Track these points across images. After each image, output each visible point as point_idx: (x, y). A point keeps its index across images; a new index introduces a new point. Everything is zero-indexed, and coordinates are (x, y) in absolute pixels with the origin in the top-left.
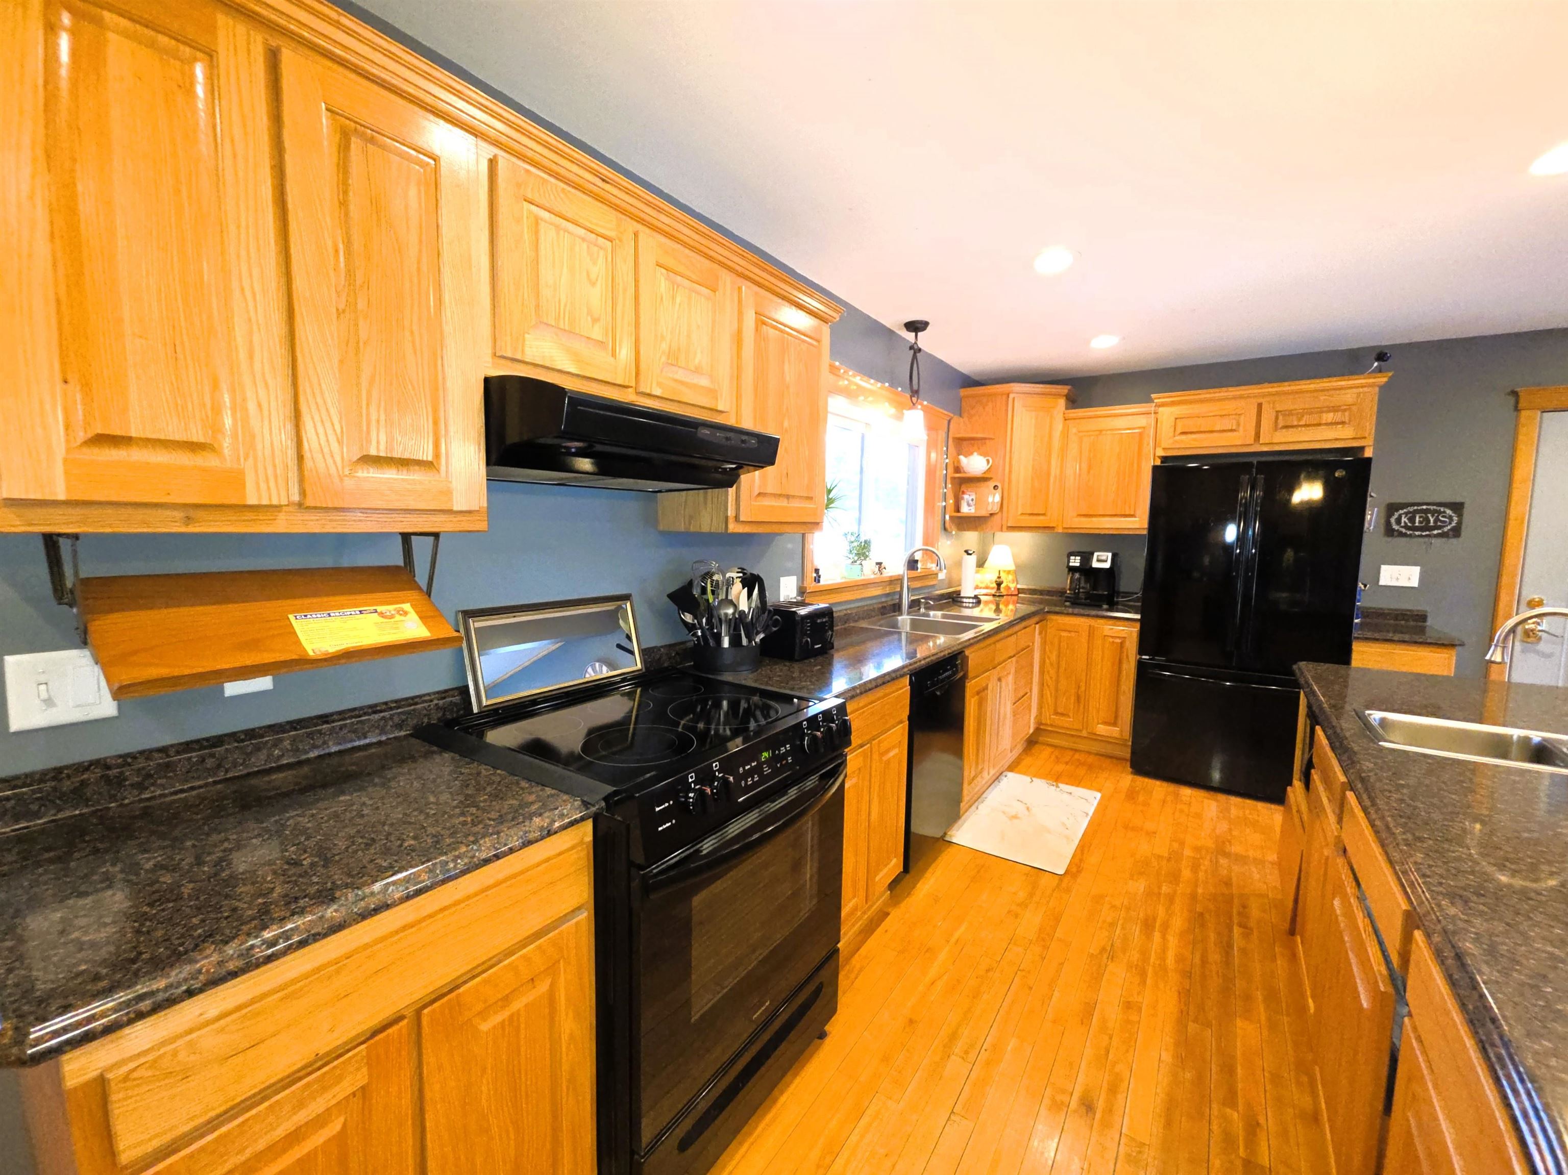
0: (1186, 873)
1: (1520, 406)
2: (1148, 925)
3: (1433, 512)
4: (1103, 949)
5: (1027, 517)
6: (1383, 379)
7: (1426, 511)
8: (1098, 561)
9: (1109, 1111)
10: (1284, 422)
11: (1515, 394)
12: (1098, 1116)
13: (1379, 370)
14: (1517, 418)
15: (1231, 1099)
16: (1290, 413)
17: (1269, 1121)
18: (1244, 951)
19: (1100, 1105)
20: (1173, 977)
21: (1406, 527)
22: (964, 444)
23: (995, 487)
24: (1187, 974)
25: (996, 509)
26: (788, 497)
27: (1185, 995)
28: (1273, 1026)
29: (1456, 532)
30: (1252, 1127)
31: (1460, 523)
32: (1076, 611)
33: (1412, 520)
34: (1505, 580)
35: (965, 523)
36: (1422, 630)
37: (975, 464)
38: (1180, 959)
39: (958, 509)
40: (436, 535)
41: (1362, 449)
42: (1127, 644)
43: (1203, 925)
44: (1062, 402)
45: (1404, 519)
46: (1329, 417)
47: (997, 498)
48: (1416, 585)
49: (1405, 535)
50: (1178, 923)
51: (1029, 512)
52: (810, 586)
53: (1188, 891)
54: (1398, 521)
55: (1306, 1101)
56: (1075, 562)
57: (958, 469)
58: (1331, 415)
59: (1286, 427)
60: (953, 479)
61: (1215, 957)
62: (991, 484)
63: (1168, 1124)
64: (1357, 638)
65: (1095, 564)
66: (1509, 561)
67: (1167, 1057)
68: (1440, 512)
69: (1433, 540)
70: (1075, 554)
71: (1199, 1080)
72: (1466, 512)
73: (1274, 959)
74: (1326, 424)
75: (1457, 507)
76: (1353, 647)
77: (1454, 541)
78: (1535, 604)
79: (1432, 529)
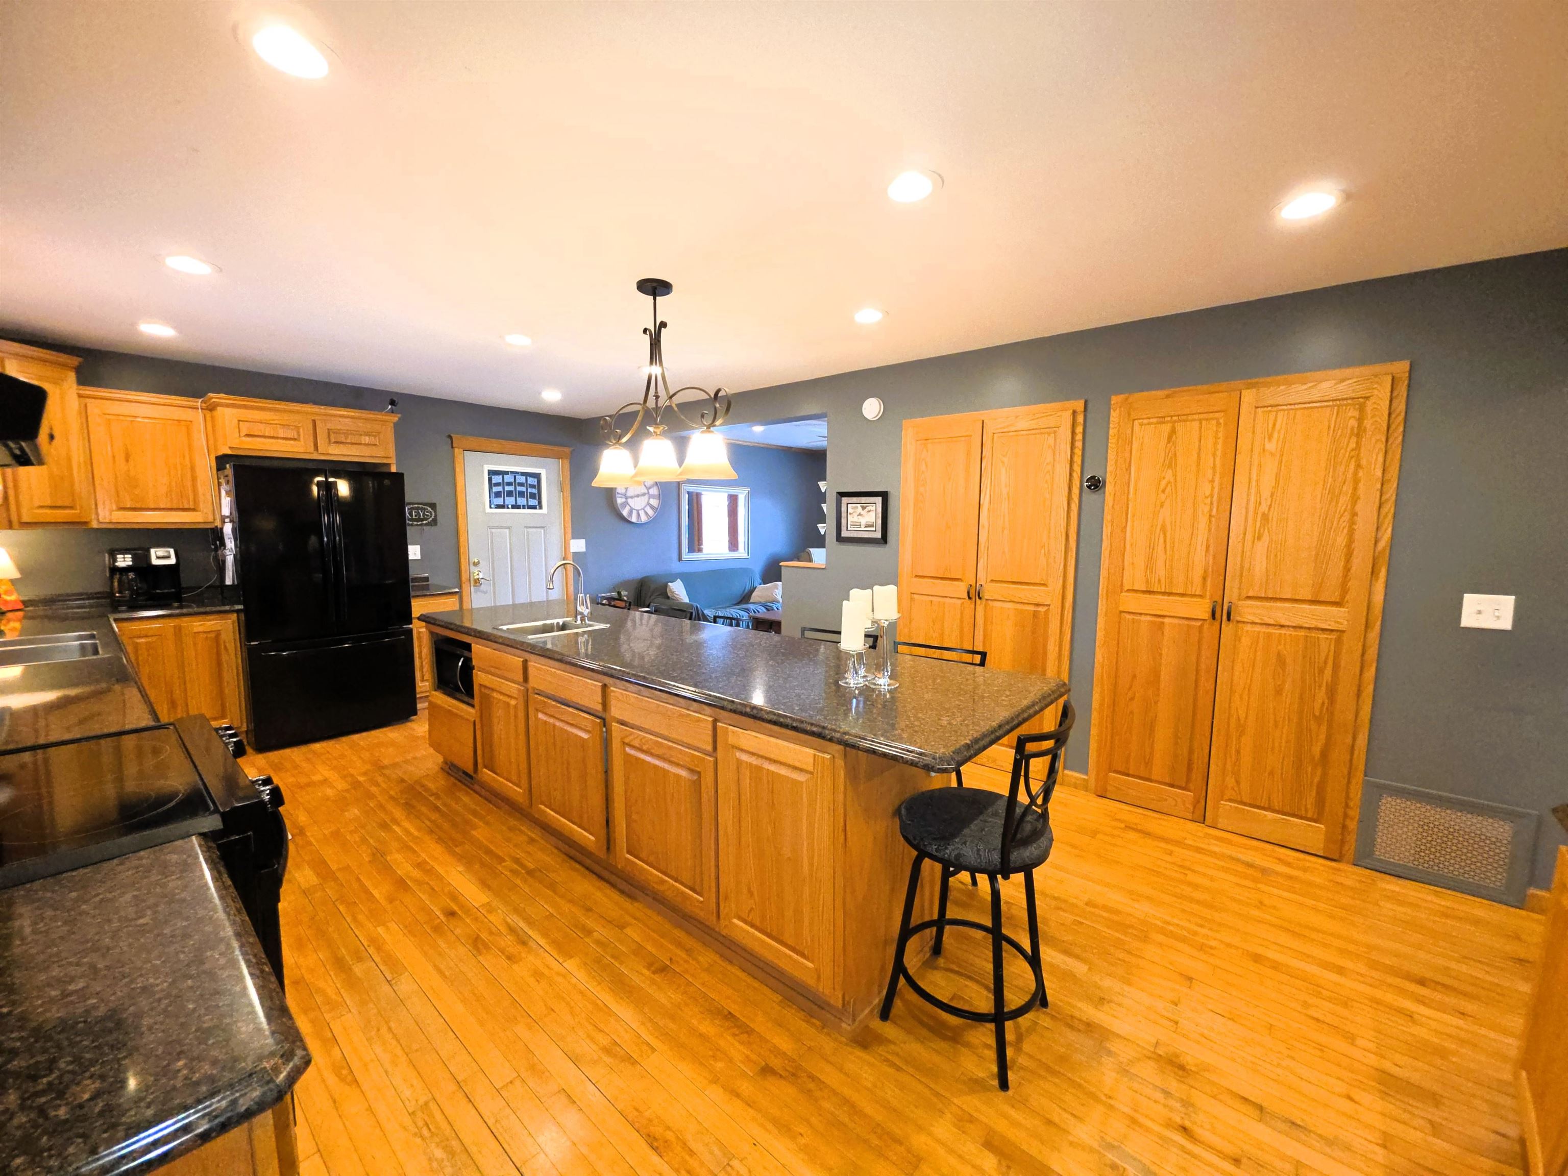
0: (374, 789)
1: (454, 445)
2: (384, 826)
3: (422, 509)
4: (374, 854)
5: (48, 511)
6: (395, 418)
7: (418, 509)
8: (158, 558)
9: (462, 907)
10: (334, 437)
11: (450, 437)
12: (459, 912)
13: (392, 411)
14: (453, 452)
15: (501, 860)
16: (337, 432)
17: (520, 854)
18: (445, 805)
19: (455, 908)
20: (427, 838)
21: (409, 519)
24: (431, 832)
27: (440, 840)
28: (487, 823)
29: (434, 522)
30: (517, 861)
31: (436, 516)
33: (411, 514)
34: (462, 550)
36: (427, 588)
38: (419, 829)
41: (388, 465)
42: (223, 636)
43: (414, 807)
44: (72, 376)
46: (366, 440)
48: (419, 558)
50: (398, 813)
51: (49, 503)
53: (387, 797)
55: (523, 838)
56: (125, 561)
58: (367, 438)
59: (336, 442)
61: (434, 816)
63: (489, 888)
64: (414, 597)
65: (156, 561)
66: (462, 539)
67: (460, 869)
68: (425, 509)
69: (425, 528)
70: (124, 551)
71: (483, 864)
72: (438, 509)
73: (461, 800)
74: (365, 444)
75: (433, 506)
76: (413, 604)
77: (434, 528)
78: (476, 564)
79: (422, 520)
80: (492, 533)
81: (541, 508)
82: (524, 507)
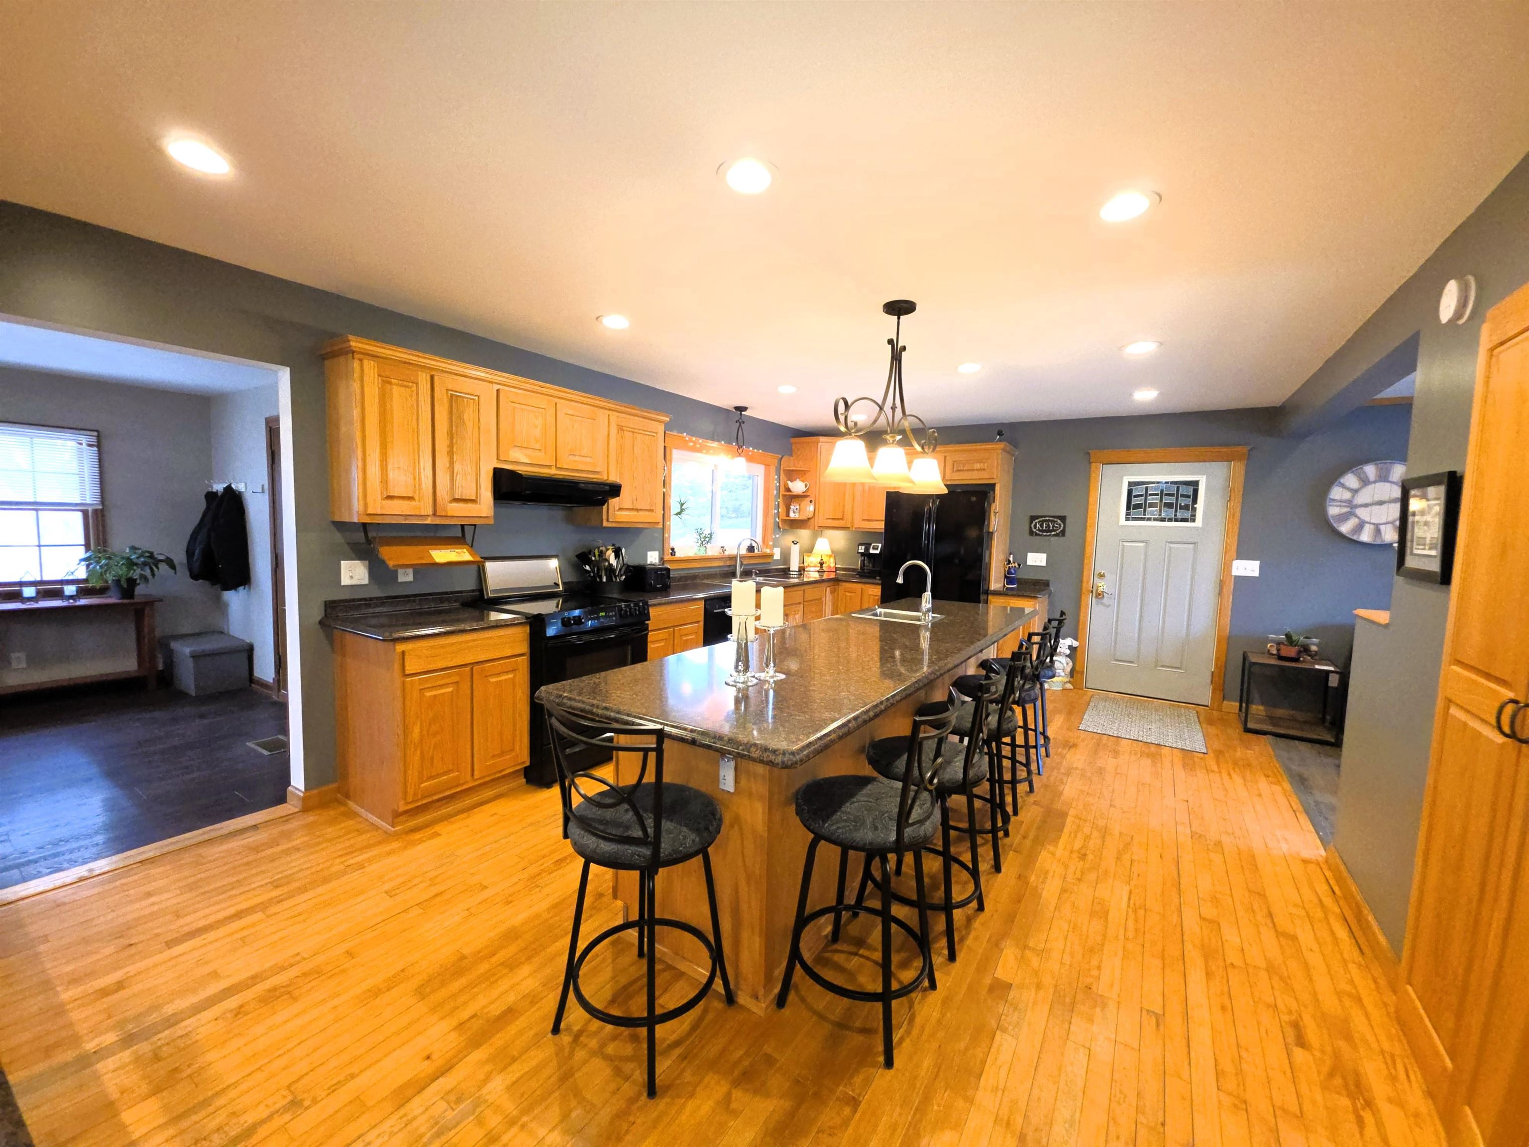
1: (1092, 460)
3: (1052, 521)
5: (831, 521)
6: (1004, 446)
7: (1049, 521)
8: (874, 549)
10: (956, 467)
11: (1089, 453)
13: (1000, 440)
14: (1090, 468)
16: (959, 462)
21: (1039, 530)
22: (792, 475)
23: (811, 501)
25: (811, 515)
26: (637, 510)
29: (1063, 533)
31: (1064, 527)
32: (864, 580)
33: (1042, 526)
34: (1086, 561)
35: (796, 524)
37: (798, 487)
39: (788, 515)
40: (475, 525)
45: (1038, 525)
46: (978, 466)
47: (812, 508)
48: (1044, 564)
49: (1037, 535)
51: (831, 517)
52: (667, 557)
54: (1035, 527)
56: (862, 549)
57: (788, 490)
59: (958, 471)
60: (784, 496)
62: (808, 499)
65: (872, 551)
66: (1088, 550)
68: (1055, 522)
69: (1051, 538)
70: (861, 544)
72: (1068, 521)
74: (977, 470)
75: (1063, 519)
77: (1062, 538)
78: (1102, 576)
79: (1051, 531)
80: (1123, 546)
81: (1194, 521)
82: (1170, 520)
